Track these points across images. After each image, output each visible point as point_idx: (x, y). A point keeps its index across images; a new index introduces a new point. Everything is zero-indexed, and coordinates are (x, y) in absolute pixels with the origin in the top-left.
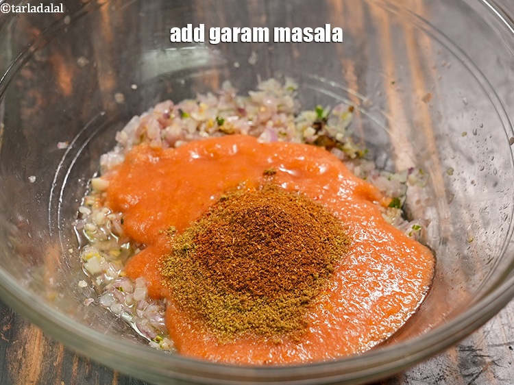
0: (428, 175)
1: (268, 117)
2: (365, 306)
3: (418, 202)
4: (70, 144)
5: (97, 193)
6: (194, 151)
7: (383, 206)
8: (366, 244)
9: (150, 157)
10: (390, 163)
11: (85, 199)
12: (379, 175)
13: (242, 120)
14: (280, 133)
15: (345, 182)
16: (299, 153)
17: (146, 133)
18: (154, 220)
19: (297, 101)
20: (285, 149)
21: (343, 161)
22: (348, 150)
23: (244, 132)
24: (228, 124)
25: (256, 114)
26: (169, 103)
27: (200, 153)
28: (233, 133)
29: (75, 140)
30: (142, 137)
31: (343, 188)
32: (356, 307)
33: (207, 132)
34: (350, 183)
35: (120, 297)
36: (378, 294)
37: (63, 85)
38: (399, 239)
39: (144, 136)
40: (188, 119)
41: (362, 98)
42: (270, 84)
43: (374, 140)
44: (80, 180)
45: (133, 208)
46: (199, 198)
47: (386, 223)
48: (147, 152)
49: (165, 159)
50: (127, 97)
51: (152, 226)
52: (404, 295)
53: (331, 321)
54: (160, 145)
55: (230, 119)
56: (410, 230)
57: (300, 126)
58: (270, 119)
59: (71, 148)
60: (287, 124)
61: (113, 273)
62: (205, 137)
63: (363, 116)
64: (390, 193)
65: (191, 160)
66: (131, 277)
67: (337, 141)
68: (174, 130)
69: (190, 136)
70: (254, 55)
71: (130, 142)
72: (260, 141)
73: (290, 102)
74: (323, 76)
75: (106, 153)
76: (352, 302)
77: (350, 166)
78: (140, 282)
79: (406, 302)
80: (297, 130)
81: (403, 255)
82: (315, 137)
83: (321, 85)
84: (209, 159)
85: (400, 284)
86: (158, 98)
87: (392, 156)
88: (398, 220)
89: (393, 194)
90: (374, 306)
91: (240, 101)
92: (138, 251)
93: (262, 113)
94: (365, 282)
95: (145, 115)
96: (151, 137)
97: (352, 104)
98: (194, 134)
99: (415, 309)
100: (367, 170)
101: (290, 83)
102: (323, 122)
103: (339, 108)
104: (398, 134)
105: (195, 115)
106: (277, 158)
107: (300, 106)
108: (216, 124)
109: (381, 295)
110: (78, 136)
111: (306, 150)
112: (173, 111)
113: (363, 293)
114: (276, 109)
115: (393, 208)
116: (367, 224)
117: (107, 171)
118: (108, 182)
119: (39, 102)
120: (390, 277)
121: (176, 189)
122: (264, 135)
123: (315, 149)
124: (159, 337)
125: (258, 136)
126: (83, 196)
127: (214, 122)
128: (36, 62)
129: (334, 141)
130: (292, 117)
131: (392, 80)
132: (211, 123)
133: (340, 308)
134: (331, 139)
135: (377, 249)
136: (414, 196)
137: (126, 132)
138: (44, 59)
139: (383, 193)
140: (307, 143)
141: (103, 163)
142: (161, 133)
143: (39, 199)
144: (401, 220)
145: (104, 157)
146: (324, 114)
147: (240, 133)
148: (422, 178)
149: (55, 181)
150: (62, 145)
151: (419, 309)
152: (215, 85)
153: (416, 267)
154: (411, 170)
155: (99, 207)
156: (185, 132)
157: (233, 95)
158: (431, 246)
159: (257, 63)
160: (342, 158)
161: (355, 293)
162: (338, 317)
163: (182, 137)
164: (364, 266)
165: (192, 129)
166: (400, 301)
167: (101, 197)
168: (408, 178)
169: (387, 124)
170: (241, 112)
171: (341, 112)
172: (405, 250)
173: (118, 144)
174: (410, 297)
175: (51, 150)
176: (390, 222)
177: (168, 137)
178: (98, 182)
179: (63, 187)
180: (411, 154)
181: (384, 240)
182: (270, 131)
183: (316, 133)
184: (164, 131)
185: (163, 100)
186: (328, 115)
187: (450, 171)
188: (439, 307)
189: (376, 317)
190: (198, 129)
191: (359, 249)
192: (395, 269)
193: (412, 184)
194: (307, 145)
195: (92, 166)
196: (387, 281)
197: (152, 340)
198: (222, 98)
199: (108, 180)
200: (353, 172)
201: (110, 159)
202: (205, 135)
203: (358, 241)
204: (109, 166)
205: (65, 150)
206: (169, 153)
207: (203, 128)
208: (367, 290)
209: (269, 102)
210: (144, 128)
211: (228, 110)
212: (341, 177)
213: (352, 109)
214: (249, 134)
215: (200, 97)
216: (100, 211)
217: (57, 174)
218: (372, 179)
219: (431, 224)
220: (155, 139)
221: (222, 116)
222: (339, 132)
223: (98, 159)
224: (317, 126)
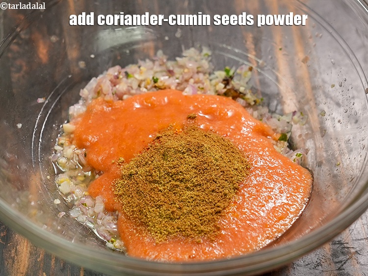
0: (307, 116)
1: (190, 76)
2: (262, 214)
3: (300, 136)
4: (46, 99)
5: (67, 135)
6: (137, 102)
7: (274, 139)
8: (262, 168)
9: (105, 107)
10: (279, 108)
11: (59, 139)
12: (271, 117)
13: (171, 78)
14: (199, 87)
15: (246, 122)
16: (213, 102)
17: (101, 90)
18: (108, 153)
19: (211, 64)
20: (203, 100)
21: (245, 107)
22: (249, 99)
23: (173, 87)
24: (161, 82)
25: (182, 74)
26: (117, 68)
27: (141, 103)
28: (165, 88)
29: (50, 96)
30: (99, 93)
31: (245, 127)
32: (255, 215)
33: (146, 88)
34: (250, 123)
35: (84, 210)
36: (271, 205)
37: (41, 56)
38: (286, 164)
39: (100, 92)
40: (132, 79)
41: (259, 60)
42: (191, 52)
43: (268, 91)
44: (54, 125)
45: (93, 145)
46: (141, 137)
47: (276, 152)
48: (102, 104)
49: (116, 109)
50: (87, 64)
51: (107, 158)
52: (290, 205)
53: (237, 225)
54: (112, 98)
55: (162, 78)
56: (294, 157)
57: (214, 82)
58: (192, 78)
59: (47, 102)
60: (204, 81)
61: (79, 193)
62: (145, 92)
63: (259, 74)
64: (280, 130)
65: (134, 109)
66: (93, 196)
67: (241, 93)
68: (122, 87)
69: (133, 91)
70: (179, 30)
71: (90, 97)
72: (184, 94)
73: (206, 64)
74: (230, 45)
75: (73, 105)
76: (252, 211)
77: (250, 111)
78: (99, 199)
79: (292, 210)
80: (211, 85)
81: (289, 175)
82: (225, 90)
83: (228, 51)
84: (148, 108)
85: (288, 197)
86: (110, 64)
87: (281, 102)
88: (286, 150)
89: (281, 131)
90: (268, 214)
91: (170, 65)
92: (97, 176)
93: (186, 73)
94: (262, 196)
95: (101, 76)
96: (105, 93)
97: (251, 65)
98: (137, 89)
99: (298, 215)
100: (263, 113)
101: (206, 51)
102: (230, 79)
103: (242, 68)
104: (285, 86)
105: (137, 76)
106: (197, 106)
107: (213, 67)
108: (152, 82)
109: (274, 205)
110: (52, 93)
111: (218, 99)
112: (121, 73)
113: (260, 204)
114: (196, 70)
115: (282, 141)
116: (263, 154)
117: (74, 118)
118: (75, 126)
119: (24, 68)
120: (280, 192)
121: (124, 131)
122: (187, 90)
123: (224, 98)
124: (113, 239)
125: (183, 90)
126: (57, 137)
127: (151, 81)
128: (21, 39)
129: (238, 92)
130: (207, 75)
131: (280, 47)
132: (149, 82)
133: (244, 216)
134: (236, 91)
135: (270, 171)
136: (297, 131)
137: (87, 89)
138: (27, 37)
139: (275, 130)
140: (219, 95)
141: (71, 112)
142: (112, 90)
143: (24, 140)
144: (288, 149)
145: (72, 107)
146: (231, 73)
147: (170, 88)
148: (302, 119)
149: (36, 126)
150: (40, 100)
151: (301, 215)
152: (151, 53)
153: (299, 184)
154: (294, 113)
155: (68, 145)
156: (130, 88)
157: (165, 60)
158: (310, 169)
159: (181, 37)
160: (244, 105)
161: (255, 205)
162: (243, 223)
163: (128, 92)
164: (261, 185)
165: (135, 86)
166: (288, 209)
167: (70, 138)
168: (292, 118)
169: (277, 79)
170: (170, 73)
171: (244, 71)
172: (290, 171)
173: (82, 98)
174: (295, 206)
175: (33, 104)
176: (280, 151)
177: (117, 92)
178: (67, 127)
179: (42, 131)
180: (295, 101)
181: (275, 165)
182: (192, 86)
183: (225, 87)
184: (114, 88)
185: (113, 65)
186: (234, 74)
187: (323, 113)
188: (316, 213)
189: (270, 222)
190: (139, 86)
191: (257, 172)
192: (284, 186)
193: (296, 123)
194: (218, 96)
195: (64, 114)
196: (278, 195)
197: (108, 241)
198: (157, 63)
199: (75, 125)
200: (252, 115)
201: (76, 110)
202: (145, 90)
203: (256, 166)
204: (75, 114)
205: (43, 103)
206: (118, 104)
207: (143, 85)
208: (264, 202)
209: (190, 65)
210: (100, 86)
211: (161, 72)
212: (243, 119)
213: (251, 69)
214: (176, 89)
215: (141, 63)
216: (70, 148)
217: (37, 121)
218: (266, 120)
219: (310, 152)
220: (108, 94)
221: (157, 76)
222: (242, 86)
223: (67, 110)
224: (225, 82)
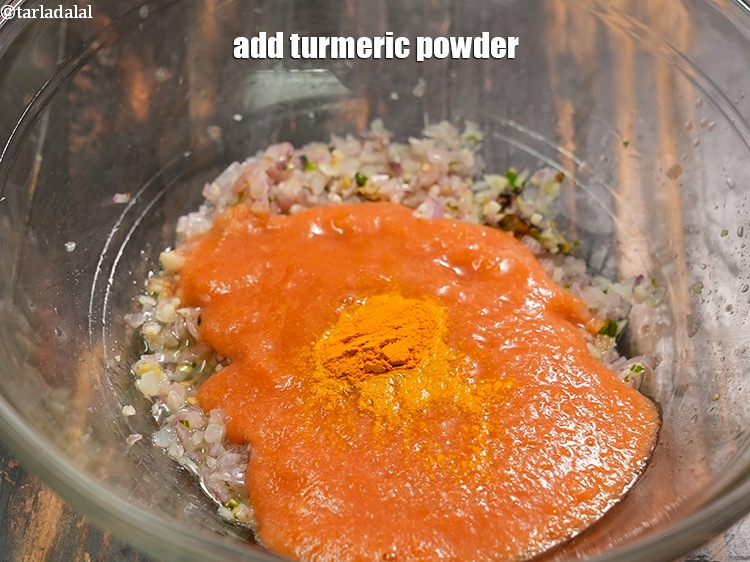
0: (664, 290)
1: (433, 180)
2: (545, 484)
3: (646, 328)
4: (132, 196)
5: (167, 275)
6: (317, 223)
7: (590, 331)
8: (555, 389)
9: (250, 227)
10: (611, 264)
11: (149, 283)
12: (590, 284)
13: (394, 180)
14: (448, 205)
15: (536, 290)
16: (473, 238)
17: (247, 189)
18: (248, 323)
19: (480, 158)
20: (452, 231)
21: (538, 257)
22: (547, 240)
23: (396, 199)
24: (372, 185)
25: (416, 173)
26: (286, 147)
27: (325, 226)
28: (379, 200)
29: (141, 191)
30: (242, 194)
31: (531, 299)
32: (531, 484)
33: (340, 195)
34: (543, 291)
35: (183, 434)
36: (564, 468)
37: (136, 105)
38: (608, 386)
39: (245, 193)
40: (314, 172)
41: (578, 162)
42: (442, 130)
43: (591, 226)
44: (143, 252)
45: (218, 299)
46: (319, 298)
47: (591, 357)
48: (246, 218)
49: (273, 231)
50: (225, 131)
51: (244, 331)
52: (605, 472)
53: (488, 501)
54: (267, 210)
55: (375, 179)
56: (627, 372)
57: (480, 196)
58: (436, 183)
59: (134, 202)
60: (460, 193)
61: (178, 397)
62: (336, 202)
63: (578, 189)
64: (604, 312)
65: (311, 236)
66: (205, 407)
67: (532, 226)
68: (290, 188)
69: (313, 199)
70: (422, 83)
71: (223, 201)
72: (417, 214)
73: (468, 158)
74: (522, 124)
75: (186, 214)
76: (525, 476)
77: (548, 265)
78: (216, 415)
79: (610, 483)
80: (474, 202)
81: (611, 409)
82: (501, 217)
83: (518, 136)
84: (337, 236)
85: (602, 455)
86: (275, 136)
87: (615, 252)
88: (611, 354)
89: (607, 314)
90: (557, 486)
91: (396, 152)
92: (219, 367)
93: (424, 173)
94: (548, 446)
95: (250, 161)
96: (254, 196)
97: (561, 169)
98: (320, 196)
99: (621, 495)
100: (574, 274)
101: (472, 130)
102: (513, 195)
103: (542, 175)
104: (628, 221)
105: (324, 168)
106: (439, 243)
107: (483, 166)
108: (354, 184)
109: (571, 469)
110: (147, 184)
111: (484, 234)
112: (292, 159)
113: (544, 463)
114: (446, 168)
115: (605, 336)
116: (561, 359)
117: (185, 242)
118: (184, 259)
119: (98, 128)
120: (587, 442)
121: (285, 280)
122: (423, 207)
123: (498, 233)
124: (234, 502)
125: (414, 207)
126: (146, 276)
127: (351, 181)
128: (99, 66)
129: (528, 224)
130: (470, 181)
131: (625, 140)
132: (347, 181)
133: (506, 484)
134: (523, 221)
135: (572, 397)
136: (642, 318)
137: (218, 184)
138: (112, 62)
139: (593, 312)
140: (487, 224)
141: (180, 229)
142: (269, 191)
143: (77, 277)
144: (616, 354)
145: (183, 219)
146: (519, 182)
147: (388, 200)
148: (654, 293)
149: (105, 251)
150: (120, 198)
151: (626, 495)
152: (361, 122)
153: (630, 429)
154: (639, 279)
155: (168, 297)
156: (307, 192)
157: (386, 142)
158: (657, 400)
159: (425, 95)
160: (537, 251)
161: (531, 463)
162: (502, 498)
163: (302, 200)
164: (547, 423)
165: (318, 188)
166: (599, 481)
167: (172, 282)
168: (633, 291)
169: (613, 206)
170: (394, 169)
171: (545, 180)
172: (615, 401)
173: (206, 202)
174: (614, 476)
175: (104, 204)
176: (599, 356)
177: (279, 198)
178: (169, 257)
179: (117, 261)
180: (644, 254)
181: (584, 384)
182: (434, 200)
183: (502, 211)
184: (275, 189)
185: (280, 141)
186: (524, 184)
187: (697, 288)
188: (660, 493)
189: (560, 502)
190: (327, 189)
191: (543, 395)
192: (597, 430)
193: (640, 302)
194: (486, 228)
195: (166, 229)
196: (583, 448)
197: (223, 504)
198: (369, 145)
199: (183, 256)
200: (550, 275)
201: (191, 224)
202: (336, 198)
203: (543, 383)
204: (188, 233)
205: (125, 205)
206: (278, 222)
207: (333, 188)
208: (550, 459)
209: (437, 157)
210: (246, 182)
211: (376, 164)
212: (531, 282)
213: (560, 178)
214: (401, 203)
215: (336, 141)
216: (170, 302)
217: (109, 240)
218: (578, 288)
219: (662, 364)
220: (260, 200)
221: (366, 172)
222: (537, 212)
223: (175, 221)
224: (504, 200)
